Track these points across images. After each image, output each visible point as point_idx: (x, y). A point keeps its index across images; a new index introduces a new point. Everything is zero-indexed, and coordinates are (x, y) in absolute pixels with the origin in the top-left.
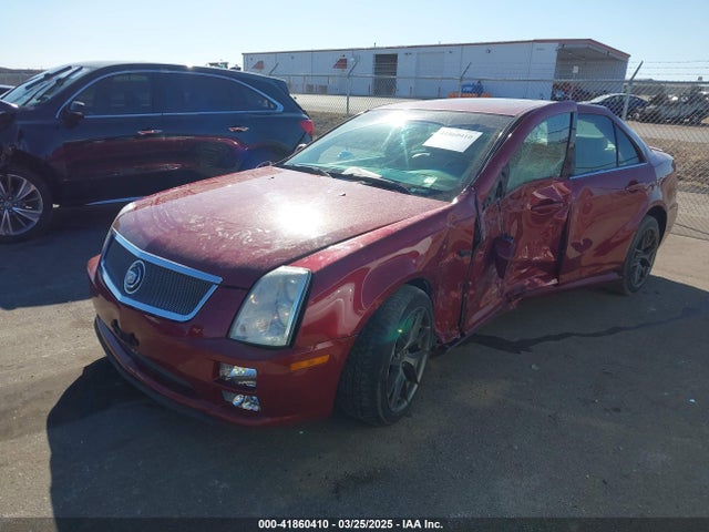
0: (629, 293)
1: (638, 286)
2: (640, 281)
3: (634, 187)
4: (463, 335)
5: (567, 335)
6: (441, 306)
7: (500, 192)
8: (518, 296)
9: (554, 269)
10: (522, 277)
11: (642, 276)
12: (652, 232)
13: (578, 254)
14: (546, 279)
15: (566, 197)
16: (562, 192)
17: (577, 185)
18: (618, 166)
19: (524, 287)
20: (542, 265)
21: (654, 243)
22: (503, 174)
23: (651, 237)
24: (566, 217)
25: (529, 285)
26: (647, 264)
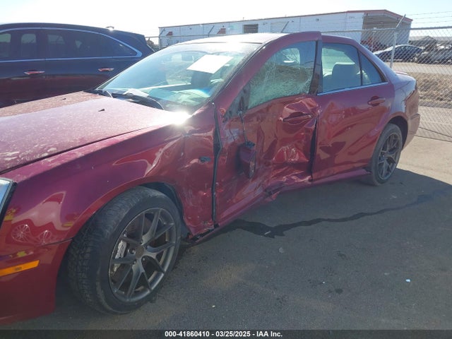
0: (379, 184)
1: (386, 178)
2: (387, 174)
3: (375, 101)
4: (216, 226)
5: (319, 221)
6: (191, 204)
7: (242, 106)
8: (278, 190)
9: (308, 168)
10: (279, 176)
11: (388, 170)
12: (396, 136)
13: (328, 156)
14: (302, 176)
15: (314, 110)
16: (311, 106)
17: (323, 100)
18: (362, 85)
19: (282, 183)
20: (297, 165)
21: (398, 144)
22: (245, 91)
23: (395, 141)
24: (314, 126)
25: (286, 182)
26: (393, 161)
